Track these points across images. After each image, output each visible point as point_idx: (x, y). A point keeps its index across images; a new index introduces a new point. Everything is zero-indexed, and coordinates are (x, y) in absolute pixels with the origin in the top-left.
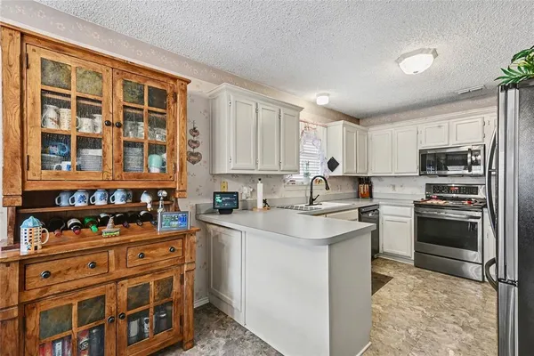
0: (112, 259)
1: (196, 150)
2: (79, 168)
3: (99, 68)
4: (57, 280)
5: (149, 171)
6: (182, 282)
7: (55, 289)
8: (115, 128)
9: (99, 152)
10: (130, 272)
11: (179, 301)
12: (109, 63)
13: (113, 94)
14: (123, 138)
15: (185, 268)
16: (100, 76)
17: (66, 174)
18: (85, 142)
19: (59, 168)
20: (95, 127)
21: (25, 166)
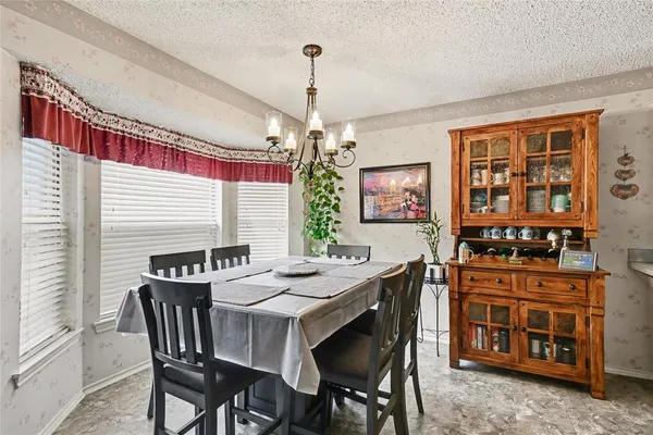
0: (514, 281)
1: (628, 182)
2: (493, 211)
3: (506, 134)
4: (478, 284)
5: (552, 210)
6: (587, 324)
7: (477, 290)
8: (520, 178)
9: (507, 198)
10: (529, 296)
11: (584, 343)
12: (515, 127)
13: (518, 150)
14: (526, 184)
15: (591, 310)
16: (507, 139)
17: (484, 215)
18: (497, 191)
19: (481, 211)
20: (505, 179)
21: (462, 212)
